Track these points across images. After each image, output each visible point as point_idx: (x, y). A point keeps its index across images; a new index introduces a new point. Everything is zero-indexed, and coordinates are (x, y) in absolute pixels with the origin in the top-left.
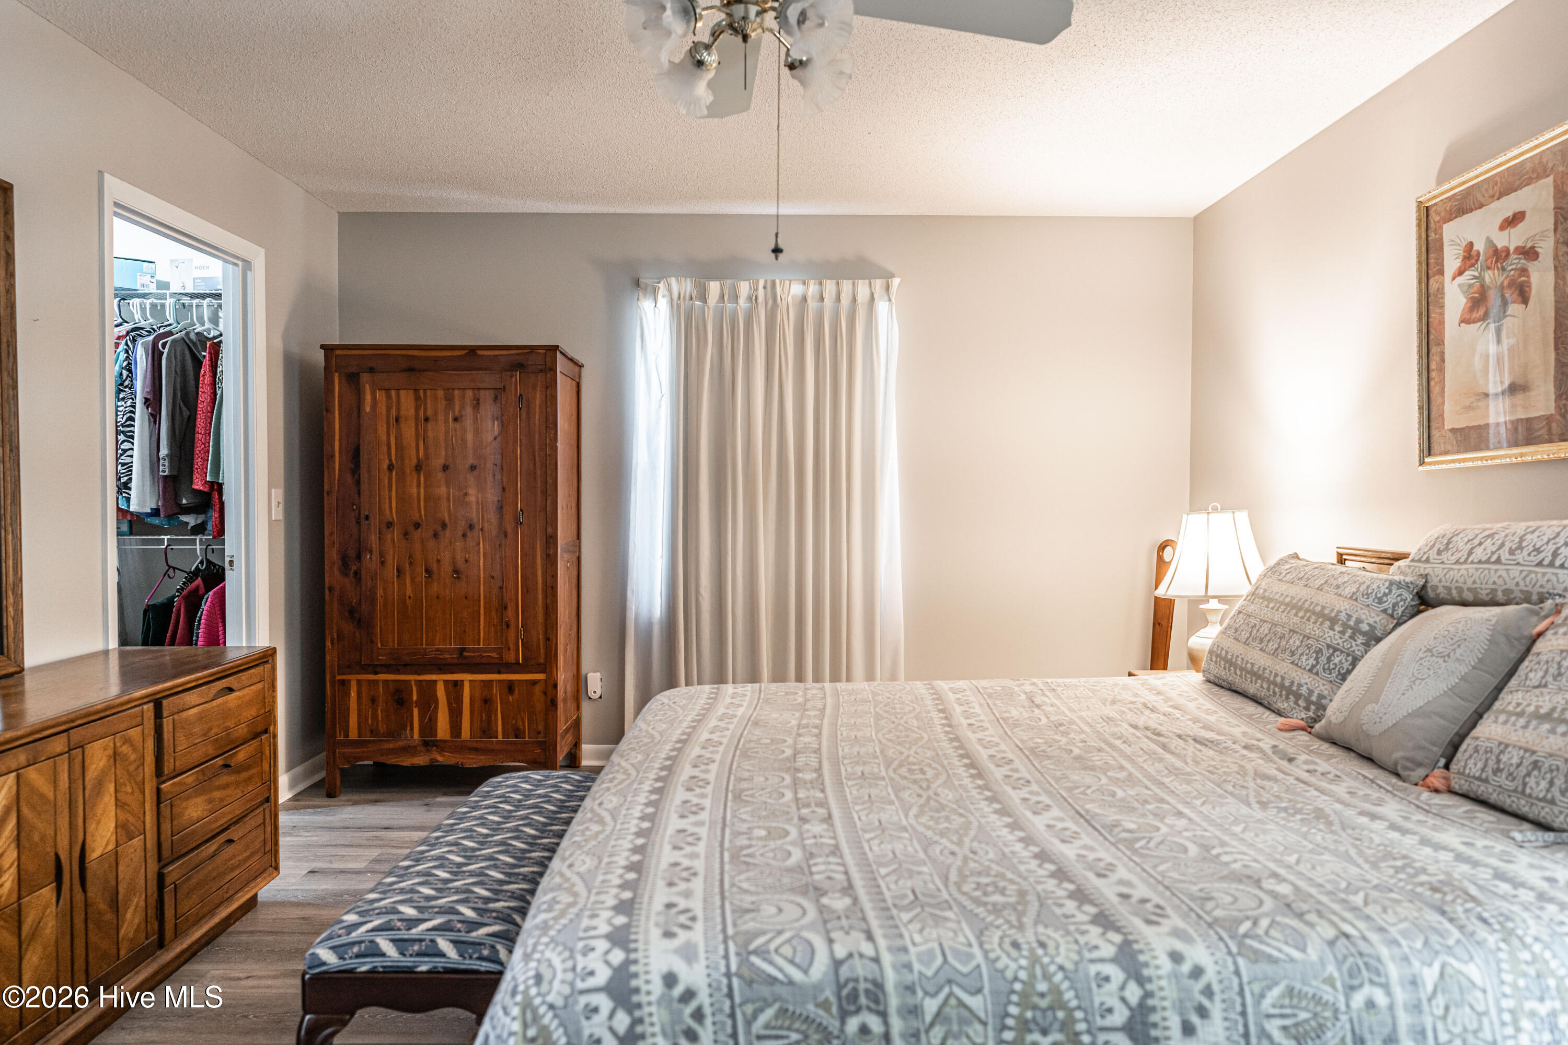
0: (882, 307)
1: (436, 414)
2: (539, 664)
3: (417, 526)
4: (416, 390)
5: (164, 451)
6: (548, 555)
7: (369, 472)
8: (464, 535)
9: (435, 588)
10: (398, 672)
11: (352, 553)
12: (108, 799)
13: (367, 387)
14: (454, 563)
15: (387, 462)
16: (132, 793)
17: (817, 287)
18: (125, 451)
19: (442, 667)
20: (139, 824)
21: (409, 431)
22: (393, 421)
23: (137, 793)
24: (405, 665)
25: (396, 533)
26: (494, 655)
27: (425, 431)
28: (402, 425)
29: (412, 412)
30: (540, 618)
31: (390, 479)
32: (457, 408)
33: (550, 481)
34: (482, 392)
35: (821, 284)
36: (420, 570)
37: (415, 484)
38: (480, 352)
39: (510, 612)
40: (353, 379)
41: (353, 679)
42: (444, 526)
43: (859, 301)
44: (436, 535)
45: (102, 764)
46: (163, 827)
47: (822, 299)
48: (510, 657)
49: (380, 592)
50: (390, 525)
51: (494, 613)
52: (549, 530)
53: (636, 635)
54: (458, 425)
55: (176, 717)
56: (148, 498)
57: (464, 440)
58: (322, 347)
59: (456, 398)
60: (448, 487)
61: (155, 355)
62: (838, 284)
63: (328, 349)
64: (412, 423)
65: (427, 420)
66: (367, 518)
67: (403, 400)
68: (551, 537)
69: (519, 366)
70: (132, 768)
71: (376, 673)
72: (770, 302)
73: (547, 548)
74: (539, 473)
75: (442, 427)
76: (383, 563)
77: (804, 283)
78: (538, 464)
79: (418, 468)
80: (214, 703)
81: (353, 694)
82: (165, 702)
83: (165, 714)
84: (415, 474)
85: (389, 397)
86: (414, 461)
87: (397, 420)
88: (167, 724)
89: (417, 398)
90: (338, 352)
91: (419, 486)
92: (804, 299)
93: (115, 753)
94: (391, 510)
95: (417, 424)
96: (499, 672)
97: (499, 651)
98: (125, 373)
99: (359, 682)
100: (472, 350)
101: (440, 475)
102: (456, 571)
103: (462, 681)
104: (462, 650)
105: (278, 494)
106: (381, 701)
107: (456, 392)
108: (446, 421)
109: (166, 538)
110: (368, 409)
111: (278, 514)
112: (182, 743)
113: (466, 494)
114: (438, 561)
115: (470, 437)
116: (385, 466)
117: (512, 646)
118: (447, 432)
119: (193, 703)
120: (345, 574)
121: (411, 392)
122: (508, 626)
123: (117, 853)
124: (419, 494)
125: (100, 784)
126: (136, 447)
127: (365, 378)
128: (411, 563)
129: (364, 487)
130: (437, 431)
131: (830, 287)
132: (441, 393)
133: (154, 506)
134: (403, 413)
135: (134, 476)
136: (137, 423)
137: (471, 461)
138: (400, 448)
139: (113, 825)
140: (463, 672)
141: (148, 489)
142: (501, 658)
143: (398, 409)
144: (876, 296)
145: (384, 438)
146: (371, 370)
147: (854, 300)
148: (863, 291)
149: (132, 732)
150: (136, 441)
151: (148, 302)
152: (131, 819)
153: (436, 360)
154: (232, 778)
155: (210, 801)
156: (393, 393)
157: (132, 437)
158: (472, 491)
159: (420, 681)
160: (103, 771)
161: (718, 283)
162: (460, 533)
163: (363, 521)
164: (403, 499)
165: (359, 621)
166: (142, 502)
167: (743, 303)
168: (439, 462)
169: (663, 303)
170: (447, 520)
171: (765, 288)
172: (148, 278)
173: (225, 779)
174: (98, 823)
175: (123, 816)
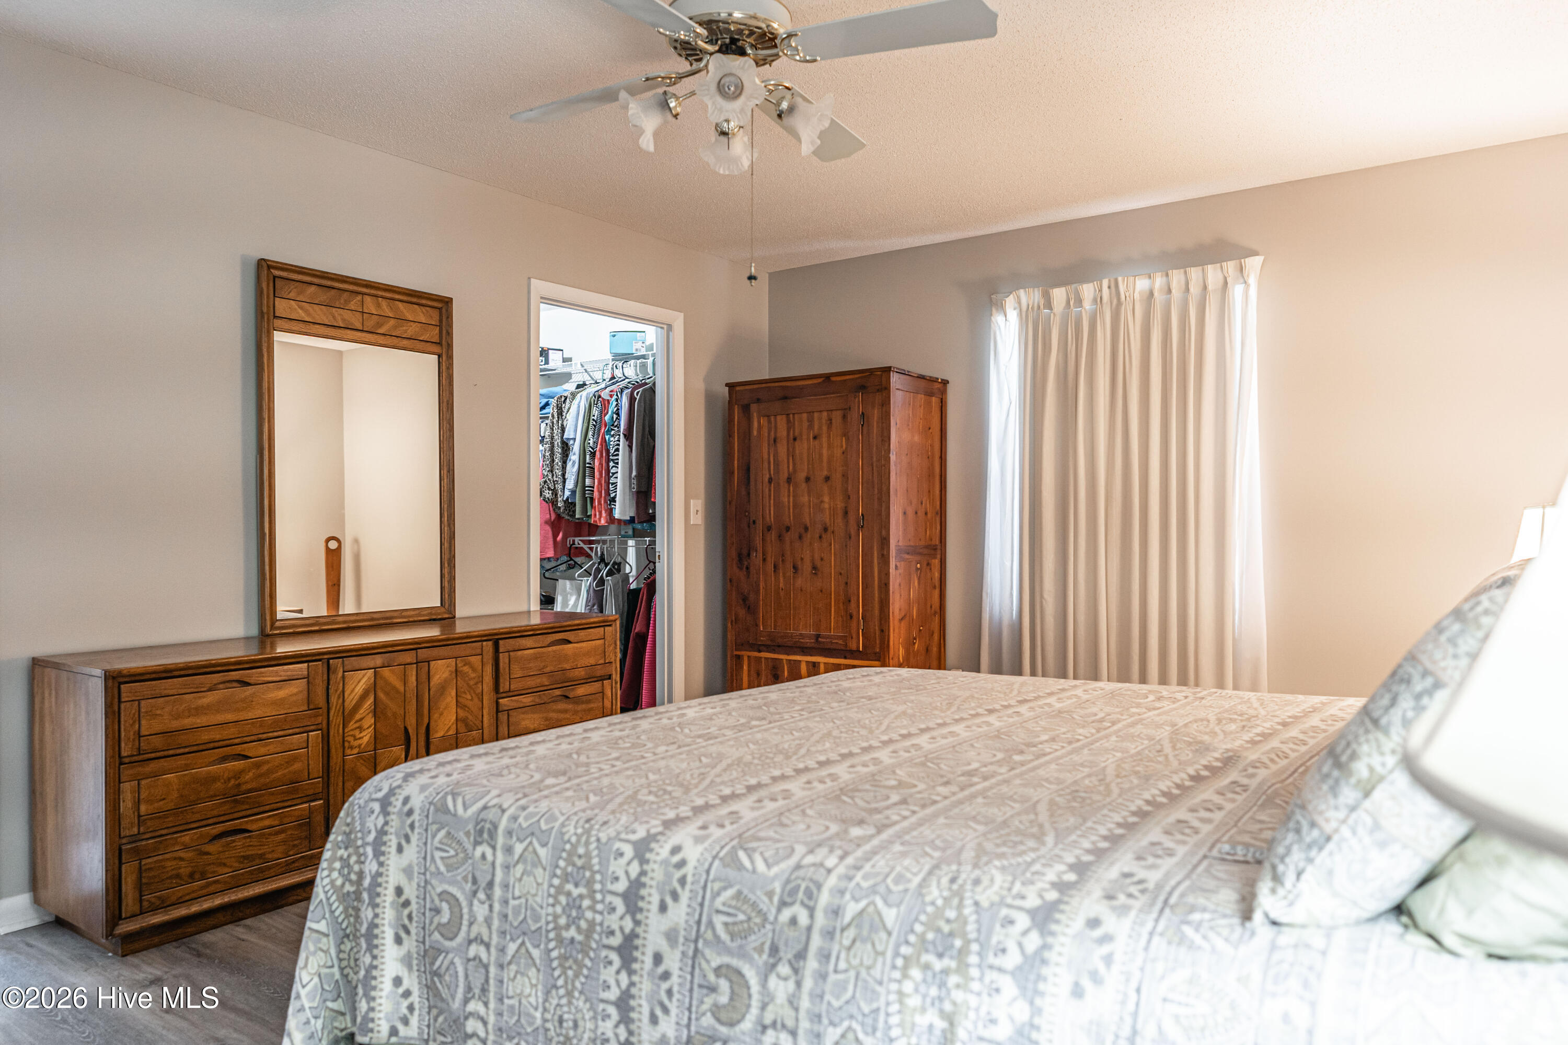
0: (1237, 291)
1: (801, 434)
2: (875, 653)
3: (788, 529)
4: (788, 415)
5: (634, 473)
6: (883, 555)
7: (756, 484)
8: (820, 537)
9: (799, 582)
10: (774, 652)
11: (745, 552)
12: (450, 698)
13: (755, 414)
14: (813, 561)
15: (768, 476)
16: (472, 700)
17: (1164, 279)
18: (613, 474)
19: (804, 650)
20: (478, 723)
21: (782, 449)
22: (772, 442)
23: (476, 700)
24: (779, 646)
25: (773, 535)
26: (841, 642)
27: (794, 448)
28: (778, 445)
29: (785, 433)
30: (877, 612)
31: (770, 490)
32: (816, 427)
33: (884, 488)
34: (834, 413)
35: (1167, 275)
36: (789, 566)
37: (786, 494)
38: (833, 379)
39: (853, 605)
40: (746, 409)
41: (745, 654)
42: (806, 529)
43: (1210, 287)
44: (800, 537)
45: (445, 676)
46: (500, 729)
47: (1169, 291)
48: (853, 646)
49: (762, 585)
50: (769, 528)
51: (841, 605)
52: (884, 533)
53: (990, 635)
54: (817, 442)
55: (511, 654)
56: (627, 509)
57: (821, 455)
58: (727, 385)
59: (816, 419)
60: (809, 496)
61: (632, 400)
62: (1185, 272)
63: (731, 386)
64: (785, 442)
65: (795, 439)
66: (754, 522)
67: (779, 424)
68: (885, 539)
69: (862, 388)
70: (472, 683)
71: (760, 651)
72: (1115, 302)
73: (882, 549)
74: (876, 481)
75: (805, 445)
76: (764, 560)
77: (1150, 277)
78: (875, 474)
79: (789, 480)
80: (550, 649)
81: (745, 667)
82: (501, 642)
83: (501, 650)
84: (786, 485)
85: (769, 422)
86: (786, 475)
87: (775, 441)
88: (503, 658)
89: (788, 421)
90: (738, 388)
91: (789, 496)
92: (1151, 294)
93: (456, 670)
94: (771, 518)
95: (788, 442)
96: (845, 658)
97: (844, 638)
98: (615, 416)
99: (749, 657)
100: (827, 377)
101: (804, 485)
102: (814, 568)
103: (819, 663)
104: (818, 636)
105: (697, 505)
106: (763, 673)
107: (816, 415)
108: (808, 439)
109: (648, 539)
110: (755, 433)
111: (698, 519)
112: (517, 672)
113: (822, 502)
114: (802, 559)
115: (825, 452)
116: (766, 479)
117: (854, 636)
118: (809, 449)
119: (529, 646)
120: (741, 569)
121: (784, 416)
122: (851, 617)
123: (457, 738)
124: (789, 502)
125: (443, 688)
126: (619, 470)
127: (754, 407)
128: (783, 561)
129: (753, 496)
130: (802, 448)
131: (1177, 277)
132: (805, 416)
133: (632, 515)
134: (778, 435)
135: (618, 493)
136: (620, 453)
137: (825, 473)
138: (777, 464)
139: (454, 718)
140: (820, 655)
141: (627, 501)
142: (846, 645)
143: (776, 432)
144: (1229, 280)
145: (766, 456)
146: (758, 401)
147: (1205, 287)
148: (1213, 274)
149: (472, 659)
150: (619, 466)
151: (638, 362)
152: (470, 717)
153: (802, 388)
154: (570, 706)
155: (547, 719)
156: (772, 418)
157: (617, 463)
158: (826, 499)
159: (790, 660)
160: (445, 681)
161: (1063, 289)
162: (817, 536)
163: (752, 525)
164: (778, 505)
165: (749, 608)
166: (623, 512)
167: (1088, 305)
168: (802, 475)
169: (1013, 315)
170: (808, 525)
171: (1109, 287)
172: (640, 344)
173: (562, 706)
174: (441, 714)
175: (462, 714)
